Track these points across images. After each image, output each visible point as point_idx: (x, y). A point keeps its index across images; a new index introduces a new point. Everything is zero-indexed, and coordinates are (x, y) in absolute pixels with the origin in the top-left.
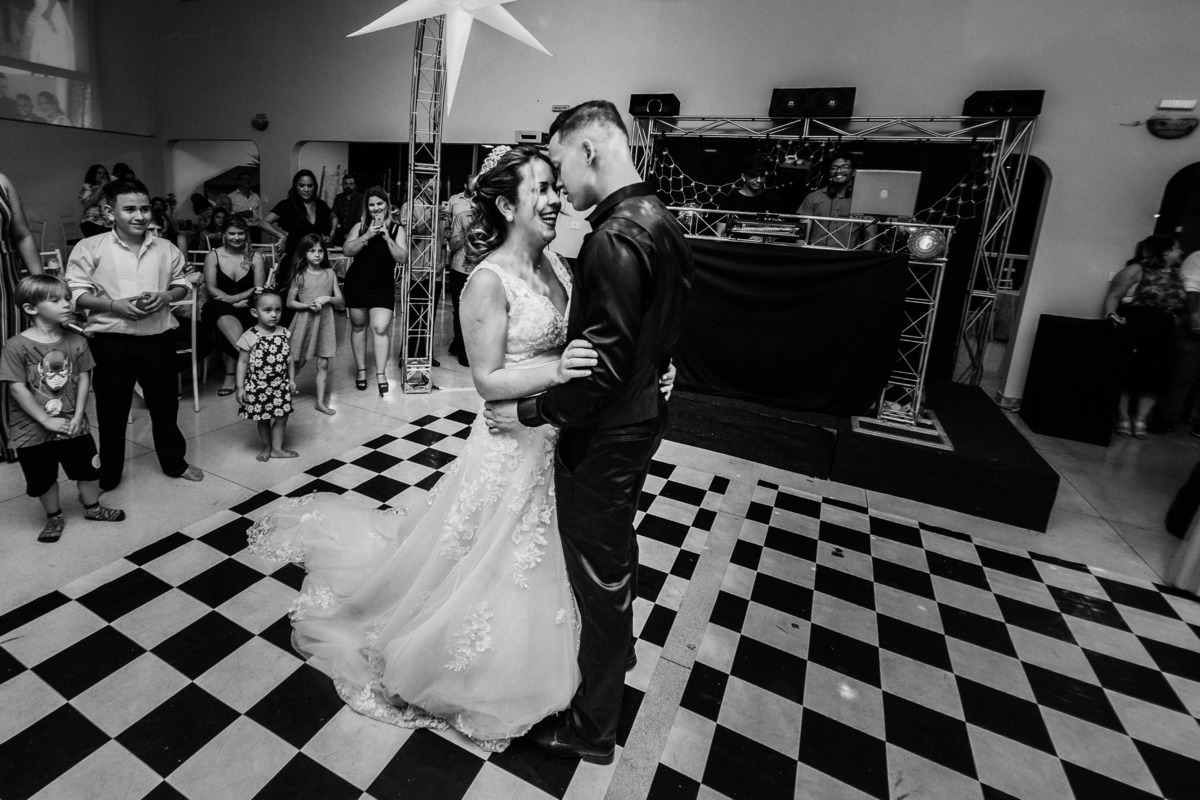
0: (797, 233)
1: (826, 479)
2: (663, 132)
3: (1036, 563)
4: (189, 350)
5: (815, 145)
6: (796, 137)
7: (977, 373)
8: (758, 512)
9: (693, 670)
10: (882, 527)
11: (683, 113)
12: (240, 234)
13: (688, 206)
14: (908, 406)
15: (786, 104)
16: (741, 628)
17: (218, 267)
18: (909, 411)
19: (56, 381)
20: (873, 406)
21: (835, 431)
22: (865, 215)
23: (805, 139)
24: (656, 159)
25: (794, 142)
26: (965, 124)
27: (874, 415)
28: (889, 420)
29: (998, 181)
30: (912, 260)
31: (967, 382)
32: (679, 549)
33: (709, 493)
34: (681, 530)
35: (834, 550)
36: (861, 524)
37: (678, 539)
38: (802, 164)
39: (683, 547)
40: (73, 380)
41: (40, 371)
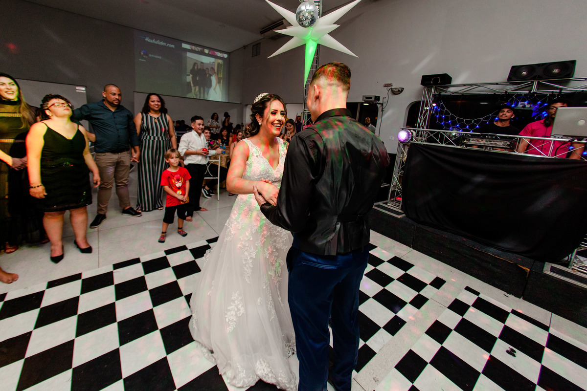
0: (508, 145)
1: (520, 298)
2: (440, 93)
5: (542, 96)
6: (527, 92)
8: (458, 307)
10: (558, 345)
11: (453, 83)
13: (452, 130)
15: (521, 74)
16: (414, 380)
19: (179, 184)
20: (566, 259)
21: (529, 270)
22: (564, 136)
23: (534, 93)
25: (526, 95)
27: (567, 265)
32: (396, 313)
33: (429, 286)
34: (402, 304)
35: (509, 349)
36: (540, 337)
37: (397, 309)
38: (530, 107)
39: (398, 314)
40: (184, 184)
41: (173, 181)
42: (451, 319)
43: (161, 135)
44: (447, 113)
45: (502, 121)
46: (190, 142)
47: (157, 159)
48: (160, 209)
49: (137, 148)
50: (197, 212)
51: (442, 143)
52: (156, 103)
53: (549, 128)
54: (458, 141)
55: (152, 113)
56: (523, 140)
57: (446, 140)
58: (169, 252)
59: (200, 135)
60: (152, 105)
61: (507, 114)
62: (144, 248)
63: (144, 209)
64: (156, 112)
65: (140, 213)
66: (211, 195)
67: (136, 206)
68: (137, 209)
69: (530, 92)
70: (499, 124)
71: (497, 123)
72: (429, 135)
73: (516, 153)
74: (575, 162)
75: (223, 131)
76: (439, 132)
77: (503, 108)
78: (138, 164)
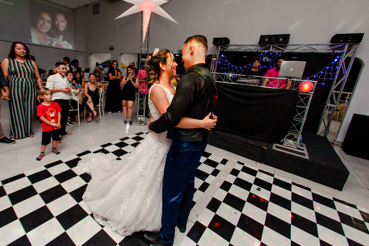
0: (259, 82)
1: (262, 163)
2: (223, 50)
3: (335, 202)
4: (77, 110)
5: (274, 54)
6: (267, 51)
7: (326, 132)
8: (235, 172)
9: (195, 224)
10: (277, 182)
11: (231, 43)
12: (94, 77)
13: (230, 73)
14: (295, 142)
15: (265, 40)
16: (216, 211)
17: (88, 88)
18: (295, 144)
19: (52, 115)
20: (282, 141)
21: (266, 148)
22: (284, 77)
23: (271, 52)
24: (221, 58)
25: (267, 53)
26: (331, 46)
27: (282, 144)
28: (287, 146)
29: (341, 66)
30: (300, 93)
31: (323, 135)
32: (204, 181)
33: (220, 164)
34: (207, 175)
35: (258, 188)
36: (270, 180)
37: (205, 178)
38: (269, 60)
39: (206, 181)
40: (56, 114)
41: (48, 113)
42: (231, 179)
43: (28, 77)
44: (227, 63)
45: (255, 68)
46: (55, 82)
47: (26, 97)
48: (31, 136)
49: (6, 88)
50: (64, 136)
51: (226, 82)
52: (22, 50)
53: (277, 72)
54: (234, 80)
55: (19, 59)
56: (266, 79)
57: (228, 79)
58: (48, 166)
59: (63, 77)
60: (18, 52)
61: (257, 64)
62: (26, 166)
63: (17, 138)
64: (21, 57)
65: (14, 141)
66: (72, 122)
67: (9, 136)
68: (11, 138)
69: (269, 51)
70: (253, 70)
71: (252, 69)
72: (218, 76)
73: (262, 87)
74: (288, 90)
75: (76, 74)
76: (224, 75)
77: (255, 61)
78: (9, 101)
